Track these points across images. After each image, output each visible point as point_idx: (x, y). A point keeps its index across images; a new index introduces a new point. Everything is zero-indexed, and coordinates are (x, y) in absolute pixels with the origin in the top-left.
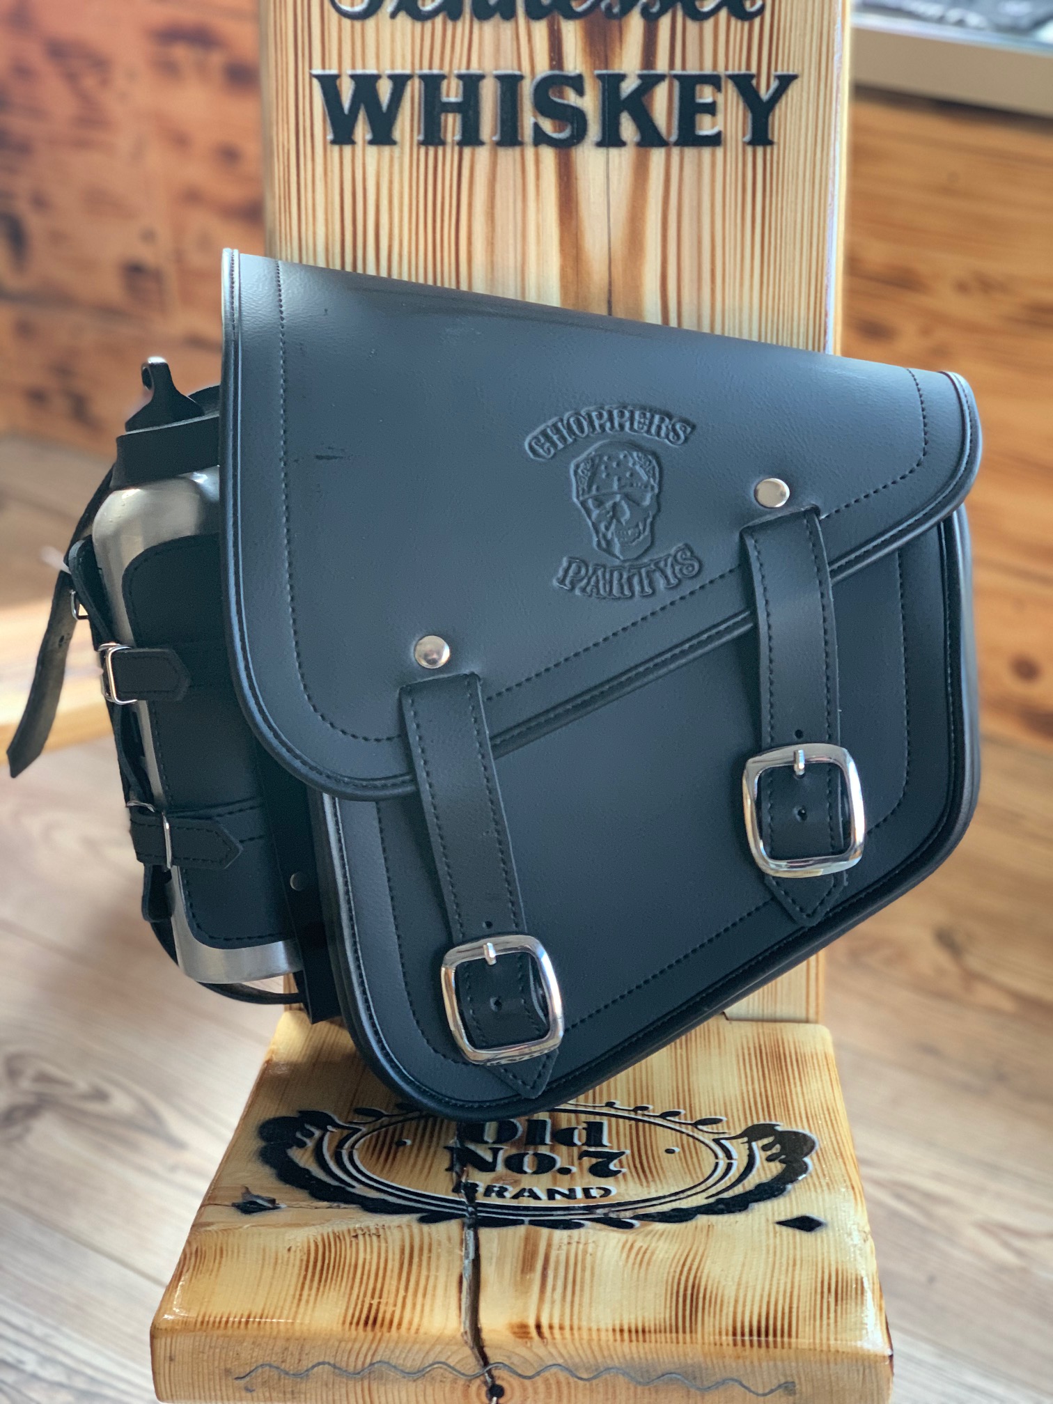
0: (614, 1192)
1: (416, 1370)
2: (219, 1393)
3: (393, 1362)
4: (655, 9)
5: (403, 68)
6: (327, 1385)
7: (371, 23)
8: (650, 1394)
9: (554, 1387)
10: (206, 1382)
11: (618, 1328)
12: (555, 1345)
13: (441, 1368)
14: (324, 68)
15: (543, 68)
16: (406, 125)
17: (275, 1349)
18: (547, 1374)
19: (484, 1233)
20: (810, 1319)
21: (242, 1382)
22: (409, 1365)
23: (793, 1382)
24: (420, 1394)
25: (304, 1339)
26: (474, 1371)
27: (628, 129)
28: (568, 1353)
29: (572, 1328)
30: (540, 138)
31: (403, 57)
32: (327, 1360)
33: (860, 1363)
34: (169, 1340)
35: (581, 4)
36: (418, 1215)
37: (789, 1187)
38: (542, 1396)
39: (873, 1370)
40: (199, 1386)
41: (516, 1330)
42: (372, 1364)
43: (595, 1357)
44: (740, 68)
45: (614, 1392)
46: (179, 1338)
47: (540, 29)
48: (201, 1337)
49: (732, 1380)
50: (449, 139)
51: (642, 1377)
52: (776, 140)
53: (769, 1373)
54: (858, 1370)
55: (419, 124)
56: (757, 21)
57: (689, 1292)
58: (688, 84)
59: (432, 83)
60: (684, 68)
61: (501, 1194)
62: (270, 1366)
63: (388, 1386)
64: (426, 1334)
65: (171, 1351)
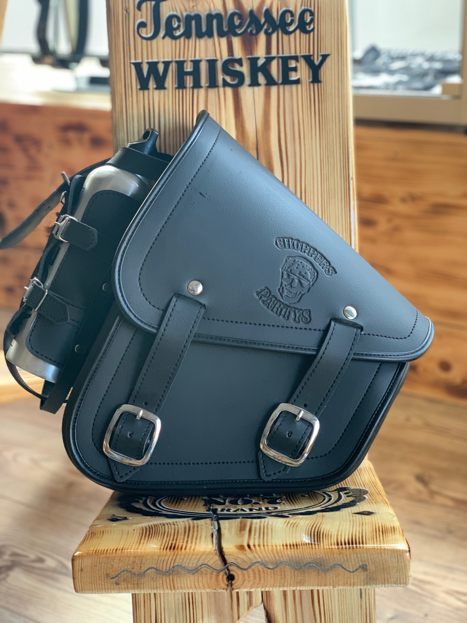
0: (279, 508)
1: (194, 569)
2: (103, 587)
3: (183, 565)
4: (270, 31)
5: (168, 58)
6: (153, 579)
7: (154, 41)
8: (301, 574)
9: (257, 573)
10: (98, 581)
11: (285, 544)
12: (257, 552)
13: (205, 567)
14: (135, 59)
15: (225, 57)
16: (170, 81)
17: (129, 562)
18: (253, 567)
19: (221, 522)
20: (371, 539)
21: (114, 580)
22: (190, 566)
23: (366, 565)
24: (196, 581)
25: (143, 556)
26: (220, 568)
27: (261, 79)
28: (263, 555)
29: (264, 546)
30: (225, 84)
31: (168, 54)
32: (153, 566)
33: (395, 553)
34: (80, 561)
35: (240, 30)
36: (192, 518)
37: (358, 503)
38: (252, 578)
39: (402, 556)
40: (94, 583)
41: (239, 547)
42: (173, 567)
43: (275, 557)
44: (306, 53)
45: (285, 575)
46: (85, 559)
47: (224, 41)
48: (95, 558)
49: (338, 564)
50: (188, 86)
51: (297, 566)
52: (322, 80)
53: (355, 560)
54: (395, 557)
55: (175, 80)
56: (312, 34)
57: (316, 534)
58: (285, 60)
59: (180, 64)
60: (283, 53)
61: (228, 510)
62: (127, 571)
63: (181, 578)
64: (198, 551)
65: (81, 566)
